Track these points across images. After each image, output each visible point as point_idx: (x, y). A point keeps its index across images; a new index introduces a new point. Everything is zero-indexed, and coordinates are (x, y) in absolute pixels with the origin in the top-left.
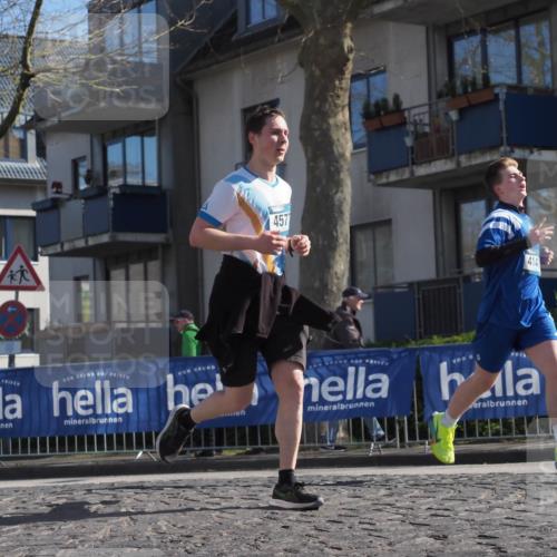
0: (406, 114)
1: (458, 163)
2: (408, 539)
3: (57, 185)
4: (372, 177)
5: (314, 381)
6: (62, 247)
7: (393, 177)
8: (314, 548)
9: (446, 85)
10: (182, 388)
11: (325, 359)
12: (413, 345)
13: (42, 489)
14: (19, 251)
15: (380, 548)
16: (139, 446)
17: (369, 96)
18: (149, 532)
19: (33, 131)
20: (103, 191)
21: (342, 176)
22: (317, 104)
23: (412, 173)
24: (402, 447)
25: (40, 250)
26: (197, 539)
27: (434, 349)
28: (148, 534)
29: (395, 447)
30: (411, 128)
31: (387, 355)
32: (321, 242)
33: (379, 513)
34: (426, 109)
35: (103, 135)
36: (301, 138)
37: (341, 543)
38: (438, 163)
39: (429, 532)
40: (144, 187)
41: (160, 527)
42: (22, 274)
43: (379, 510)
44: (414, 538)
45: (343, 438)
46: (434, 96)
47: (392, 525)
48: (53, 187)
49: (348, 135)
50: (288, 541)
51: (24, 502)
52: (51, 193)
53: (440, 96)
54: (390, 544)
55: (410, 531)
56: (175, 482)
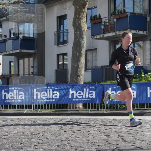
0: (102, 19)
1: (116, 34)
2: (99, 136)
3: (5, 36)
4: (92, 37)
5: (74, 92)
6: (6, 53)
7: (98, 37)
8: (73, 138)
9: (113, 12)
10: (38, 93)
11: (78, 86)
12: (102, 83)
15: (91, 138)
16: (26, 108)
17: (92, 14)
18: (28, 132)
20: (18, 38)
21: (84, 36)
22: (78, 16)
23: (103, 36)
24: (98, 111)
26: (41, 134)
27: (108, 84)
28: (27, 132)
29: (96, 111)
30: (104, 24)
31: (95, 85)
32: (77, 54)
33: (91, 129)
34: (108, 18)
36: (73, 25)
37: (80, 136)
38: (110, 33)
39: (105, 134)
40: (29, 37)
41: (31, 131)
43: (91, 128)
44: (100, 136)
45: (82, 108)
46: (110, 15)
47: (94, 132)
48: (4, 36)
49: (86, 25)
50: (66, 136)
52: (3, 38)
53: (111, 15)
54: (94, 137)
55: (99, 134)
56: (35, 118)
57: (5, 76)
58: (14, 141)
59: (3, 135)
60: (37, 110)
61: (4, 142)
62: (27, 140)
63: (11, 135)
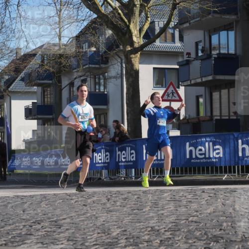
3: (189, 54)
6: (190, 82)
10: (245, 146)
13: (182, 190)
14: (171, 84)
16: (226, 172)
18: (231, 210)
19: (178, 30)
20: (209, 56)
25: (180, 83)
28: (230, 211)
35: (209, 31)
40: (228, 54)
41: (236, 208)
42: (173, 94)
48: (187, 55)
51: (174, 196)
52: (186, 58)
56: (242, 189)
57: (190, 121)
58: (208, 225)
59: (189, 216)
60: (245, 175)
61: (192, 227)
62: (230, 224)
63: (203, 215)
